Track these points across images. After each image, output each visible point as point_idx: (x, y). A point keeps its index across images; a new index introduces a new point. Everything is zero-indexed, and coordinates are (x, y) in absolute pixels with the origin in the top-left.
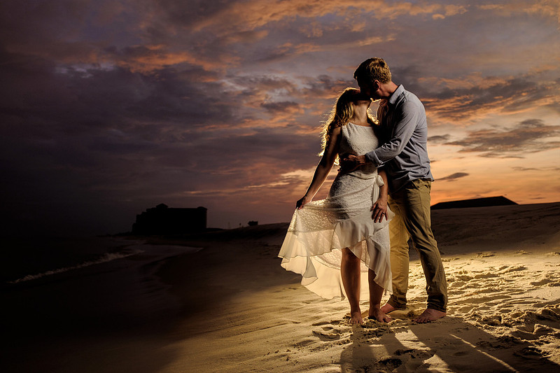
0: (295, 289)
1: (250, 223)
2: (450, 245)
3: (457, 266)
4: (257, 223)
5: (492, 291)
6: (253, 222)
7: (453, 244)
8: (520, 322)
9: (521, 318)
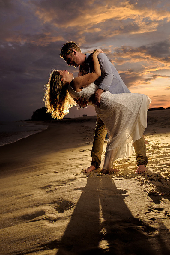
0: (72, 151)
1: (84, 115)
2: (162, 128)
3: (157, 140)
4: (86, 115)
5: (164, 156)
6: (85, 115)
7: (164, 127)
8: (166, 179)
9: (168, 177)
